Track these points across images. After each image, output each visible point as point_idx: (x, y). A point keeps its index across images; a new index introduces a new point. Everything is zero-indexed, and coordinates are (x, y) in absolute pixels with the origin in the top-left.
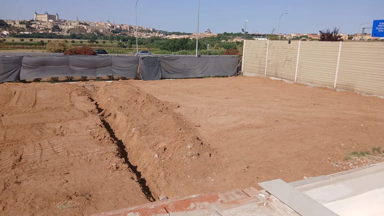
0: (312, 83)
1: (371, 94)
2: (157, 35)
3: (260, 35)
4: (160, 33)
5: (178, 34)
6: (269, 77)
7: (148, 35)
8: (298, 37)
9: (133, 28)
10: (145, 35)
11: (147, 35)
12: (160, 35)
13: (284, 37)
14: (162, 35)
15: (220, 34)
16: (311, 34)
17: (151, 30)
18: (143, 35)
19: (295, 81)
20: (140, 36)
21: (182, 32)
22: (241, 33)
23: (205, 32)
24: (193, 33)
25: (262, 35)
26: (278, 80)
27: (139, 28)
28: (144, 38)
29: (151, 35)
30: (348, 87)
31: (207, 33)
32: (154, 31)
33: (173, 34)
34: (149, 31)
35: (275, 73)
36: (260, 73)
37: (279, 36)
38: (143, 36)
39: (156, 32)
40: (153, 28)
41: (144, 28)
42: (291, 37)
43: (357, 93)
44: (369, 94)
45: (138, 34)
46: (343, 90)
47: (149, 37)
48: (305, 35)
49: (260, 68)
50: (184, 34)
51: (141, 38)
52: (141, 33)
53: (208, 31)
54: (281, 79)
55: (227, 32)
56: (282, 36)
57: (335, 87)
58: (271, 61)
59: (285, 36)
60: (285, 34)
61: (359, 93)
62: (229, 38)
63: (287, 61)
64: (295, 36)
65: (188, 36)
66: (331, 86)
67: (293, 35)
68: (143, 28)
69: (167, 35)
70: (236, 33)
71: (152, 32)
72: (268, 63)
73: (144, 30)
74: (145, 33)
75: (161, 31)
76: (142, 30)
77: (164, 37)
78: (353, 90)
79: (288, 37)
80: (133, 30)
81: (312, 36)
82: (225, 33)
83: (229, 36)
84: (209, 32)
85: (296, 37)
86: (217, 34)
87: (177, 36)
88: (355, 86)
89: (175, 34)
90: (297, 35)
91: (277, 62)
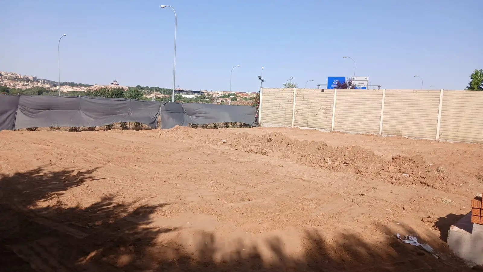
0: (353, 130)
1: (421, 138)
2: (40, 85)
3: (183, 91)
4: (44, 83)
5: (72, 85)
6: (298, 127)
7: (26, 85)
8: (226, 95)
9: (3, 75)
10: (21, 84)
11: (24, 85)
12: (44, 86)
13: (211, 95)
14: (48, 86)
15: (132, 87)
16: (239, 92)
17: (31, 78)
18: (17, 85)
19: (332, 129)
20: (13, 86)
21: (78, 83)
22: (159, 87)
23: (111, 84)
24: (94, 85)
25: (186, 91)
26: (311, 130)
27: (11, 74)
28: (21, 89)
29: (32, 85)
30: (395, 132)
31: (114, 85)
32: (35, 79)
33: (64, 85)
34: (28, 80)
35: (306, 122)
36: (285, 124)
37: (205, 93)
38: (19, 87)
39: (39, 82)
40: (34, 76)
41: (20, 76)
42: (218, 94)
43: (405, 138)
44: (418, 138)
45: (10, 83)
46: (390, 135)
47: (28, 87)
48: (233, 93)
49: (285, 118)
50: (81, 85)
51: (16, 88)
52: (15, 82)
53: (115, 83)
54: (314, 129)
55: (141, 86)
56: (208, 93)
57: (380, 133)
58: (300, 110)
59: (211, 93)
60: (211, 92)
61: (407, 137)
62: (145, 93)
63: (321, 110)
64: (222, 93)
65: (87, 88)
66: (375, 132)
67: (220, 93)
68: (18, 75)
69: (55, 86)
70: (152, 87)
71: (32, 82)
72: (296, 112)
73: (20, 78)
74: (21, 82)
75: (46, 80)
76: (17, 78)
77: (51, 88)
78: (401, 135)
79: (214, 94)
80: (2, 77)
81: (240, 94)
82: (138, 86)
83: (144, 91)
84: (117, 84)
85: (224, 95)
86: (128, 88)
87: (71, 87)
88: (403, 131)
89: (68, 85)
90: (224, 93)
91: (308, 111)
